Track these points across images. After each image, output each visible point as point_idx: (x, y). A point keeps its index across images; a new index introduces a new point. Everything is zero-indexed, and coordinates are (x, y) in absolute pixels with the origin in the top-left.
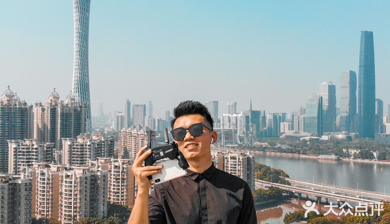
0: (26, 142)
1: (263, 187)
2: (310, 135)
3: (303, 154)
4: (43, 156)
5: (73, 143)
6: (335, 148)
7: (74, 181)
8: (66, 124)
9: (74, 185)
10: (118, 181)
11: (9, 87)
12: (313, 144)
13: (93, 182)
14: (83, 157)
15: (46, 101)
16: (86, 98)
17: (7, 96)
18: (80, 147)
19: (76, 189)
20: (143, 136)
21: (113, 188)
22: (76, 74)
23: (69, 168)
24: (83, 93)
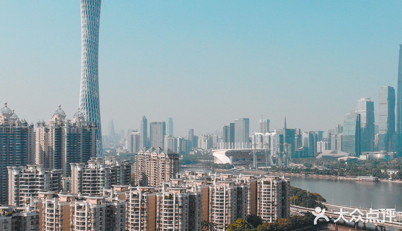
0: (29, 168)
1: (298, 213)
2: (348, 155)
3: (340, 175)
4: (49, 185)
5: (83, 169)
6: (373, 169)
7: (87, 213)
8: (74, 146)
9: (87, 217)
10: (137, 211)
11: (6, 104)
12: (351, 165)
13: (108, 214)
14: (95, 185)
15: (50, 120)
16: (95, 116)
17: (3, 114)
18: (92, 173)
19: (90, 222)
20: (164, 159)
21: (132, 220)
22: (84, 88)
23: (80, 198)
24: (92, 110)
